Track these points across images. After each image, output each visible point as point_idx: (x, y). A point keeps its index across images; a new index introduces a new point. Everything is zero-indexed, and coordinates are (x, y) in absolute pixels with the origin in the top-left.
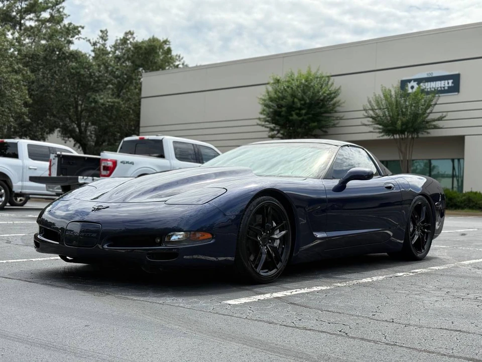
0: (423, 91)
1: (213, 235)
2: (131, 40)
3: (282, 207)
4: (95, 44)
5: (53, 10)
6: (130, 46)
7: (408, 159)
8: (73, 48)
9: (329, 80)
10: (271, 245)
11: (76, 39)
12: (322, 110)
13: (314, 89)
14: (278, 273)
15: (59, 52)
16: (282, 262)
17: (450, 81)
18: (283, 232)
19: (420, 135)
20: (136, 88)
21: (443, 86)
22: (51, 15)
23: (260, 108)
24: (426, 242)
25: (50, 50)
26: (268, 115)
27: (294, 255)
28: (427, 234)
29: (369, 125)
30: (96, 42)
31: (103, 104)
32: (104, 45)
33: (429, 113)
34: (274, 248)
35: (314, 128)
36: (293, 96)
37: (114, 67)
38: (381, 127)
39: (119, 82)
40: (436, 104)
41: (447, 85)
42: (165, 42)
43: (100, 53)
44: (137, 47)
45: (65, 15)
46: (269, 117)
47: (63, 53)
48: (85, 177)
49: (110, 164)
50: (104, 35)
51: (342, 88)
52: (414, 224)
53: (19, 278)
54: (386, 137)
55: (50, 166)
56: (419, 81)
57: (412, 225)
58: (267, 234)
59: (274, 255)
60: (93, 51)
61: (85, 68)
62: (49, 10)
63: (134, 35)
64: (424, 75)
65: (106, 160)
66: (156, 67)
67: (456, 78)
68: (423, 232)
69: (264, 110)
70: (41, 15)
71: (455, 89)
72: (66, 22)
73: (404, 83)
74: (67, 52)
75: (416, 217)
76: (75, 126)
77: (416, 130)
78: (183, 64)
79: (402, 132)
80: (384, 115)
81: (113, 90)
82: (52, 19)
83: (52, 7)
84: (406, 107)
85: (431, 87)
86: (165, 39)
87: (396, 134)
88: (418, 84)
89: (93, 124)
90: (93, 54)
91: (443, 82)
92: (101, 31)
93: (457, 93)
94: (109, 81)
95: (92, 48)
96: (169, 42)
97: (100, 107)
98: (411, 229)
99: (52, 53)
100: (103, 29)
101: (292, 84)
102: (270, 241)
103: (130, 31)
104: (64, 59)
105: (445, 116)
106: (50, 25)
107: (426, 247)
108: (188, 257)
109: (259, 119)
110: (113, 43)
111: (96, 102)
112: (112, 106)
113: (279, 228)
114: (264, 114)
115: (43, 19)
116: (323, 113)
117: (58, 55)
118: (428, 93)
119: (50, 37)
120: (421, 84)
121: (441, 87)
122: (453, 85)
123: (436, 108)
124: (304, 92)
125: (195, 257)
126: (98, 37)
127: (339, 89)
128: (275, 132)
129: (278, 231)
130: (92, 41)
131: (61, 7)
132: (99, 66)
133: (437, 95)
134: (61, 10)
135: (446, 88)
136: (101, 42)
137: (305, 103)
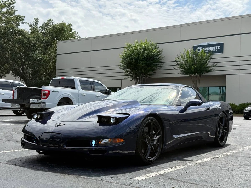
0: (205, 52)
1: (124, 140)
2: (51, 24)
3: (158, 123)
4: (31, 26)
5: (8, 8)
6: (50, 27)
7: (197, 86)
8: (20, 28)
9: (156, 45)
10: (153, 143)
11: (22, 23)
12: (153, 61)
13: (149, 50)
14: (157, 159)
15: (13, 30)
16: (158, 152)
17: (219, 47)
18: (159, 136)
19: (204, 75)
20: (54, 49)
21: (215, 49)
22: (7, 10)
23: (121, 60)
24: (225, 137)
25: (7, 29)
26: (125, 63)
27: (163, 148)
28: (225, 132)
29: (177, 69)
30: (32, 25)
31: (36, 58)
32: (36, 26)
33: (208, 63)
34: (154, 145)
35: (149, 71)
36: (138, 54)
37: (42, 38)
38: (183, 70)
39: (45, 46)
40: (211, 58)
41: (217, 49)
42: (69, 25)
43: (34, 31)
44: (54, 28)
45: (15, 10)
46: (125, 65)
47: (15, 31)
48: (33, 100)
49: (47, 92)
50: (36, 21)
51: (163, 50)
52: (219, 128)
53: (14, 164)
54: (186, 76)
55: (13, 93)
56: (203, 47)
57: (218, 128)
58: (151, 137)
59: (154, 149)
60: (30, 29)
61: (27, 38)
62: (6, 8)
63: (53, 22)
64: (205, 44)
65: (45, 90)
66: (65, 38)
67: (221, 45)
68: (223, 131)
69: (123, 61)
70: (2, 10)
71: (221, 51)
72: (16, 14)
73: (195, 48)
74: (17, 30)
75: (220, 124)
76: (21, 69)
77: (202, 72)
78: (78, 36)
79: (195, 73)
80: (186, 64)
81: (41, 50)
82: (8, 12)
83: (8, 6)
84: (196, 60)
85: (209, 50)
86: (69, 23)
87: (191, 74)
88: (202, 48)
89: (30, 68)
90: (30, 31)
91: (215, 47)
92: (35, 19)
93: (222, 53)
94: (39, 46)
95: (30, 28)
96: (71, 25)
97: (34, 59)
98: (218, 130)
99: (9, 30)
100: (36, 18)
101: (137, 48)
102: (152, 141)
103: (50, 20)
104: (15, 34)
105: (216, 65)
106: (7, 15)
107: (225, 139)
108: (111, 152)
109: (120, 66)
110: (41, 25)
111: (33, 57)
112: (41, 59)
113: (156, 134)
114: (123, 63)
115: (3, 12)
116: (154, 63)
117: (12, 31)
118: (207, 53)
119: (8, 22)
120: (204, 48)
121: (214, 50)
122: (220, 49)
123: (212, 61)
124: (144, 52)
125: (114, 152)
126: (33, 22)
127: (162, 50)
128: (129, 73)
129: (156, 136)
130: (30, 24)
131: (12, 6)
132: (34, 38)
133: (212, 54)
134: (13, 8)
135: (216, 50)
136: (35, 25)
137: (144, 58)
